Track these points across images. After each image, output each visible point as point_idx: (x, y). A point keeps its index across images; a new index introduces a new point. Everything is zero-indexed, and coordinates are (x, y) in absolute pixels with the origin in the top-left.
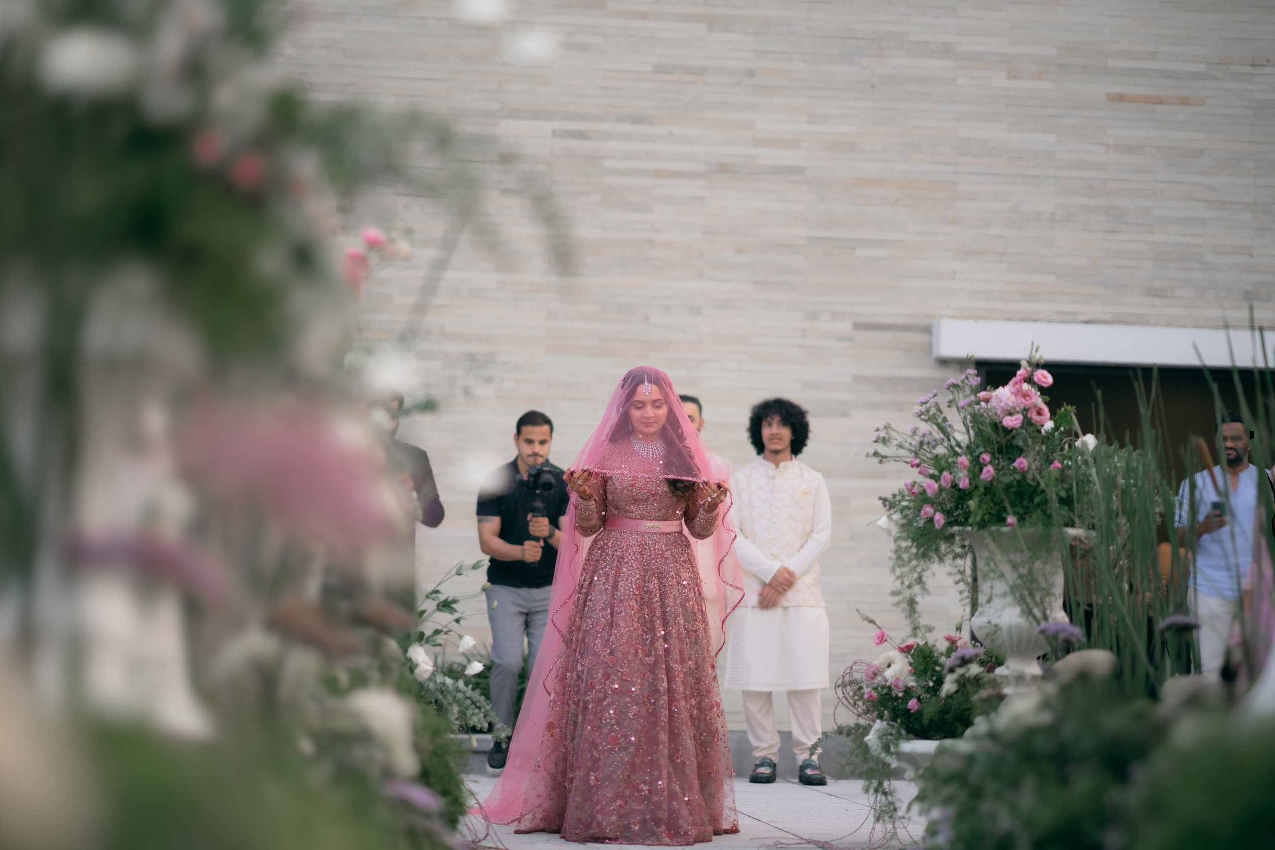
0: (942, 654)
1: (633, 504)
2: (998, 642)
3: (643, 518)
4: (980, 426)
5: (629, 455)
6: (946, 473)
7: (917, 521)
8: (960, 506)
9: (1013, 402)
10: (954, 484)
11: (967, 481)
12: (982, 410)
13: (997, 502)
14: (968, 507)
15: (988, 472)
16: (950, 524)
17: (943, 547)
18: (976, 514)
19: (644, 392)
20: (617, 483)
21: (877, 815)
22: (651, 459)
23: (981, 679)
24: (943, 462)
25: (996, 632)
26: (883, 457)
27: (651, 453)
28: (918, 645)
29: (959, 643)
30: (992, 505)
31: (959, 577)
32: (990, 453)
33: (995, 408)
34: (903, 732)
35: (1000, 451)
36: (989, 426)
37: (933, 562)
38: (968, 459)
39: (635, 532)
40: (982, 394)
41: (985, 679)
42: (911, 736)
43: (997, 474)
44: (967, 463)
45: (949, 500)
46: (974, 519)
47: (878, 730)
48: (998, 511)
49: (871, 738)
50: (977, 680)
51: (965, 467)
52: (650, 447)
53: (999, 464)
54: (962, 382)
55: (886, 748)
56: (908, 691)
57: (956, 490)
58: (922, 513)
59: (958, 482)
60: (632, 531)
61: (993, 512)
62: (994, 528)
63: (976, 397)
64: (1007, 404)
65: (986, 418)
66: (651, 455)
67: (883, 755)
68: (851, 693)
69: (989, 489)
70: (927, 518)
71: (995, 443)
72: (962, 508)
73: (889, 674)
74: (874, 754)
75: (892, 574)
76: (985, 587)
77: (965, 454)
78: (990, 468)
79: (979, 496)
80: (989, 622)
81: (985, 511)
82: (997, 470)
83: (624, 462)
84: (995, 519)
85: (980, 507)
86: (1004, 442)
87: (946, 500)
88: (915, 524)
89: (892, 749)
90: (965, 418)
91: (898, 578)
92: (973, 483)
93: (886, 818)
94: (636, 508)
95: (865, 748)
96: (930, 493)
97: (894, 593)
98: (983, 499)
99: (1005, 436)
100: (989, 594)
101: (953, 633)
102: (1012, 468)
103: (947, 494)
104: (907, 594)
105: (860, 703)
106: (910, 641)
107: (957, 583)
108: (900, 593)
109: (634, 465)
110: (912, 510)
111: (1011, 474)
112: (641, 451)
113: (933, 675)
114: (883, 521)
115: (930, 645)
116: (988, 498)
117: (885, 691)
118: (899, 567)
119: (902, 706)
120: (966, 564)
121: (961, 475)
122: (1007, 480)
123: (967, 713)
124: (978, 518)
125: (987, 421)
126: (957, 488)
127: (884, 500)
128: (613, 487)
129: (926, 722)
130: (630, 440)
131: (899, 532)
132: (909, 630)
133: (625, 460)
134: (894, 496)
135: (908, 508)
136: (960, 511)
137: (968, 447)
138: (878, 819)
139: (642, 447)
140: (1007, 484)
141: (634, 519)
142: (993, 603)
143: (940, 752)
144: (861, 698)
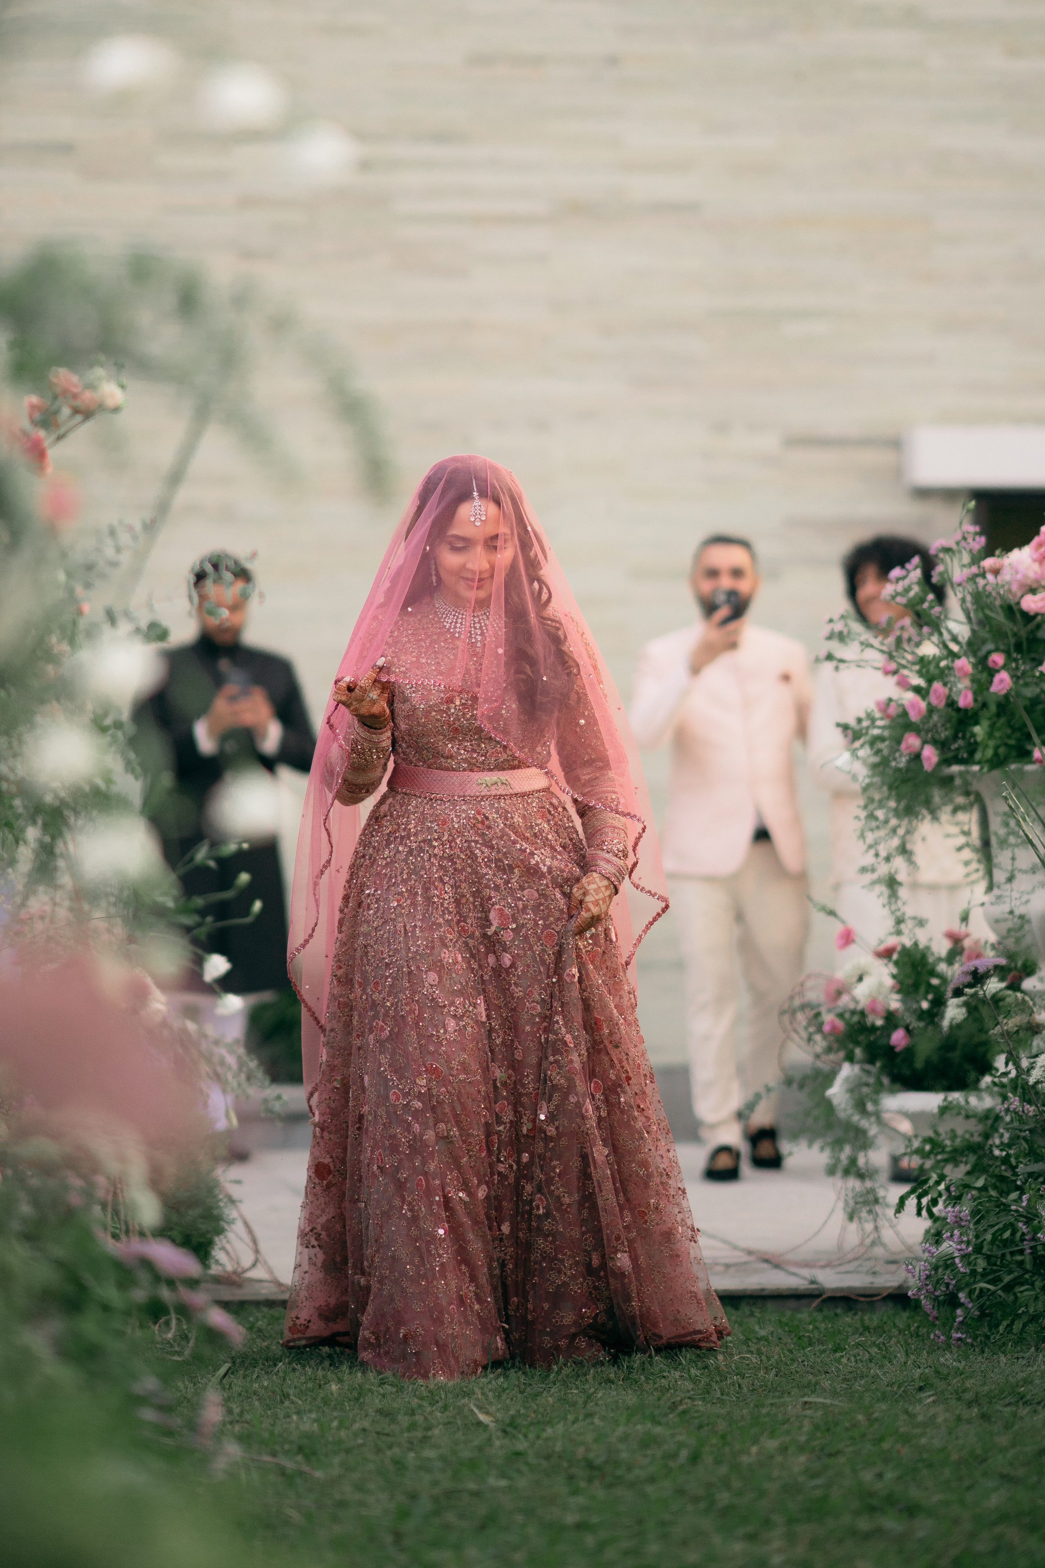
0: (940, 960)
1: (451, 740)
2: (1028, 940)
3: (473, 767)
4: (988, 612)
5: (435, 637)
6: (937, 685)
7: (895, 759)
8: (960, 735)
9: (1035, 573)
10: (950, 701)
11: (970, 697)
12: (989, 588)
13: (1017, 726)
14: (973, 735)
15: (1002, 682)
16: (946, 762)
17: (937, 796)
18: (986, 746)
19: (472, 519)
20: (415, 697)
21: (849, 1210)
22: (479, 645)
23: (1003, 999)
24: (932, 667)
25: (1021, 927)
26: (842, 661)
27: (479, 632)
28: (904, 947)
29: (967, 943)
30: (1009, 731)
31: (962, 840)
32: (1003, 651)
33: (1009, 583)
34: (886, 1081)
35: (1018, 647)
36: (1000, 610)
37: (922, 820)
38: (970, 662)
39: (459, 797)
40: (988, 563)
41: (1008, 1000)
42: (897, 1086)
43: (1016, 683)
44: (969, 668)
45: (943, 725)
46: (983, 755)
47: (847, 1079)
48: (1018, 740)
49: (837, 1092)
50: (996, 1000)
51: (966, 674)
52: (476, 620)
53: (1017, 668)
54: (958, 543)
55: (860, 1106)
56: (891, 1018)
57: (953, 710)
58: (903, 746)
59: (955, 698)
60: (453, 796)
61: (1012, 742)
62: (1013, 767)
63: (979, 567)
64: (1025, 576)
65: (995, 599)
66: (479, 638)
67: (856, 1118)
68: (804, 1023)
69: (1004, 706)
70: (910, 754)
71: (1010, 635)
72: (964, 737)
73: (862, 992)
74: (842, 1115)
75: (861, 841)
76: (1002, 857)
77: (966, 654)
78: (1004, 675)
79: (989, 719)
80: (1011, 912)
81: (999, 742)
82: (1015, 677)
83: (425, 653)
84: (1014, 753)
85: (990, 735)
86: (1023, 633)
87: (939, 725)
88: (893, 764)
89: (870, 1107)
90: (963, 600)
91: (870, 847)
92: (980, 699)
93: (864, 1214)
94: (458, 749)
95: (828, 1105)
96: (914, 717)
97: (864, 870)
98: (994, 724)
99: (1025, 625)
100: (1010, 868)
101: (957, 927)
102: (1037, 674)
103: (941, 716)
104: (883, 869)
105: (818, 1038)
106: (892, 941)
107: (960, 849)
108: (873, 870)
109: (446, 660)
110: (887, 743)
111: (1037, 684)
112: (458, 630)
113: (927, 992)
114: (844, 759)
115: (921, 946)
116: (1003, 720)
117: (856, 1019)
118: (872, 830)
119: (883, 1042)
120: (970, 819)
121: (960, 686)
122: (1030, 692)
123: (981, 1049)
124: (989, 753)
125: (998, 603)
126: (955, 707)
127: (845, 727)
128: (406, 707)
129: (919, 1064)
130: (434, 606)
131: (868, 776)
132: (890, 923)
133: (427, 648)
134: (859, 721)
135: (881, 739)
136: (960, 742)
137: (970, 643)
138: (851, 1218)
139: (459, 621)
140: (1030, 699)
141: (454, 770)
142: (1015, 883)
143: (944, 1110)
144: (820, 1030)
